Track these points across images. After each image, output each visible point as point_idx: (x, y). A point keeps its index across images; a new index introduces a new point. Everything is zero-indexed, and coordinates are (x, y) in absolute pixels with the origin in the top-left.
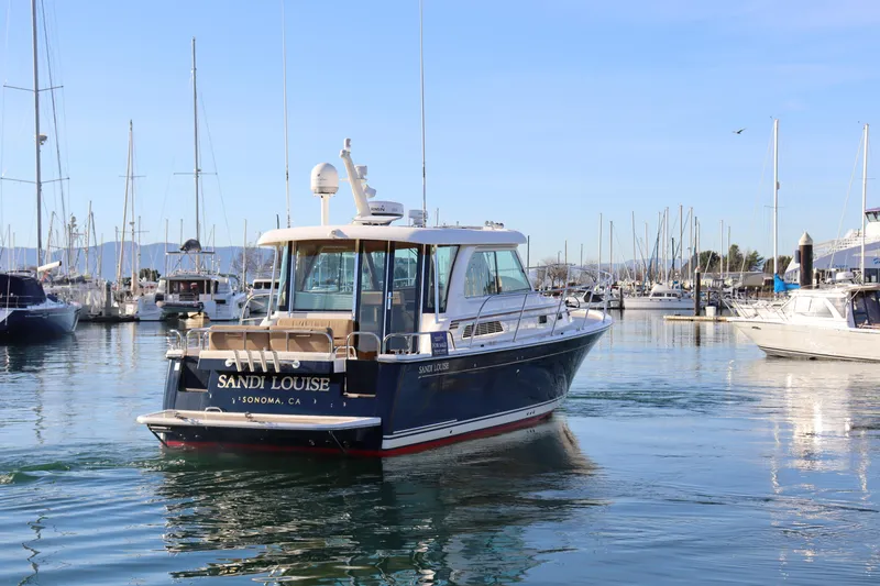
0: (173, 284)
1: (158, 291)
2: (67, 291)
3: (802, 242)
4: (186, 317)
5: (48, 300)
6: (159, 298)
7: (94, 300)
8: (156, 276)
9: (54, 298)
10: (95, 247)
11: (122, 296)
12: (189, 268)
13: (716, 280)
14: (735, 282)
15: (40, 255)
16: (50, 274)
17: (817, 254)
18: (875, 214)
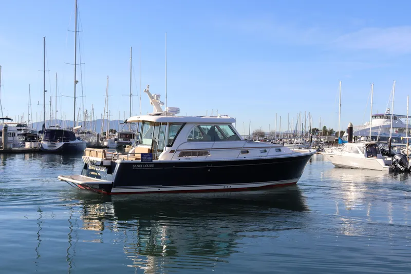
0: (121, 135)
1: (115, 137)
2: (83, 136)
3: (349, 126)
4: (125, 147)
5: (77, 140)
6: (116, 140)
7: (93, 140)
8: (115, 132)
9: (79, 139)
10: (94, 121)
11: (103, 139)
12: (127, 129)
13: (318, 139)
14: (324, 140)
15: (75, 123)
16: (78, 130)
17: (354, 130)
18: (375, 116)
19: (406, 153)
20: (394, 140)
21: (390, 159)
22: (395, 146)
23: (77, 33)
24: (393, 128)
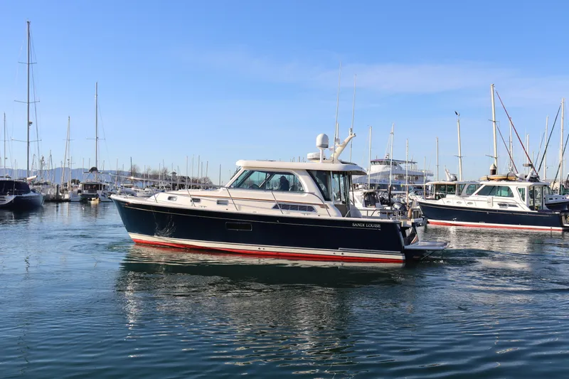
0: (85, 186)
1: (79, 189)
2: (40, 188)
4: (91, 200)
5: (32, 192)
6: (79, 191)
7: (51, 192)
8: (78, 182)
9: (34, 191)
10: (52, 170)
11: (63, 191)
12: (93, 179)
15: (28, 173)
16: (32, 181)
18: (374, 162)
19: (406, 201)
20: (394, 188)
21: (389, 208)
22: (395, 195)
23: (30, 65)
24: (393, 174)
